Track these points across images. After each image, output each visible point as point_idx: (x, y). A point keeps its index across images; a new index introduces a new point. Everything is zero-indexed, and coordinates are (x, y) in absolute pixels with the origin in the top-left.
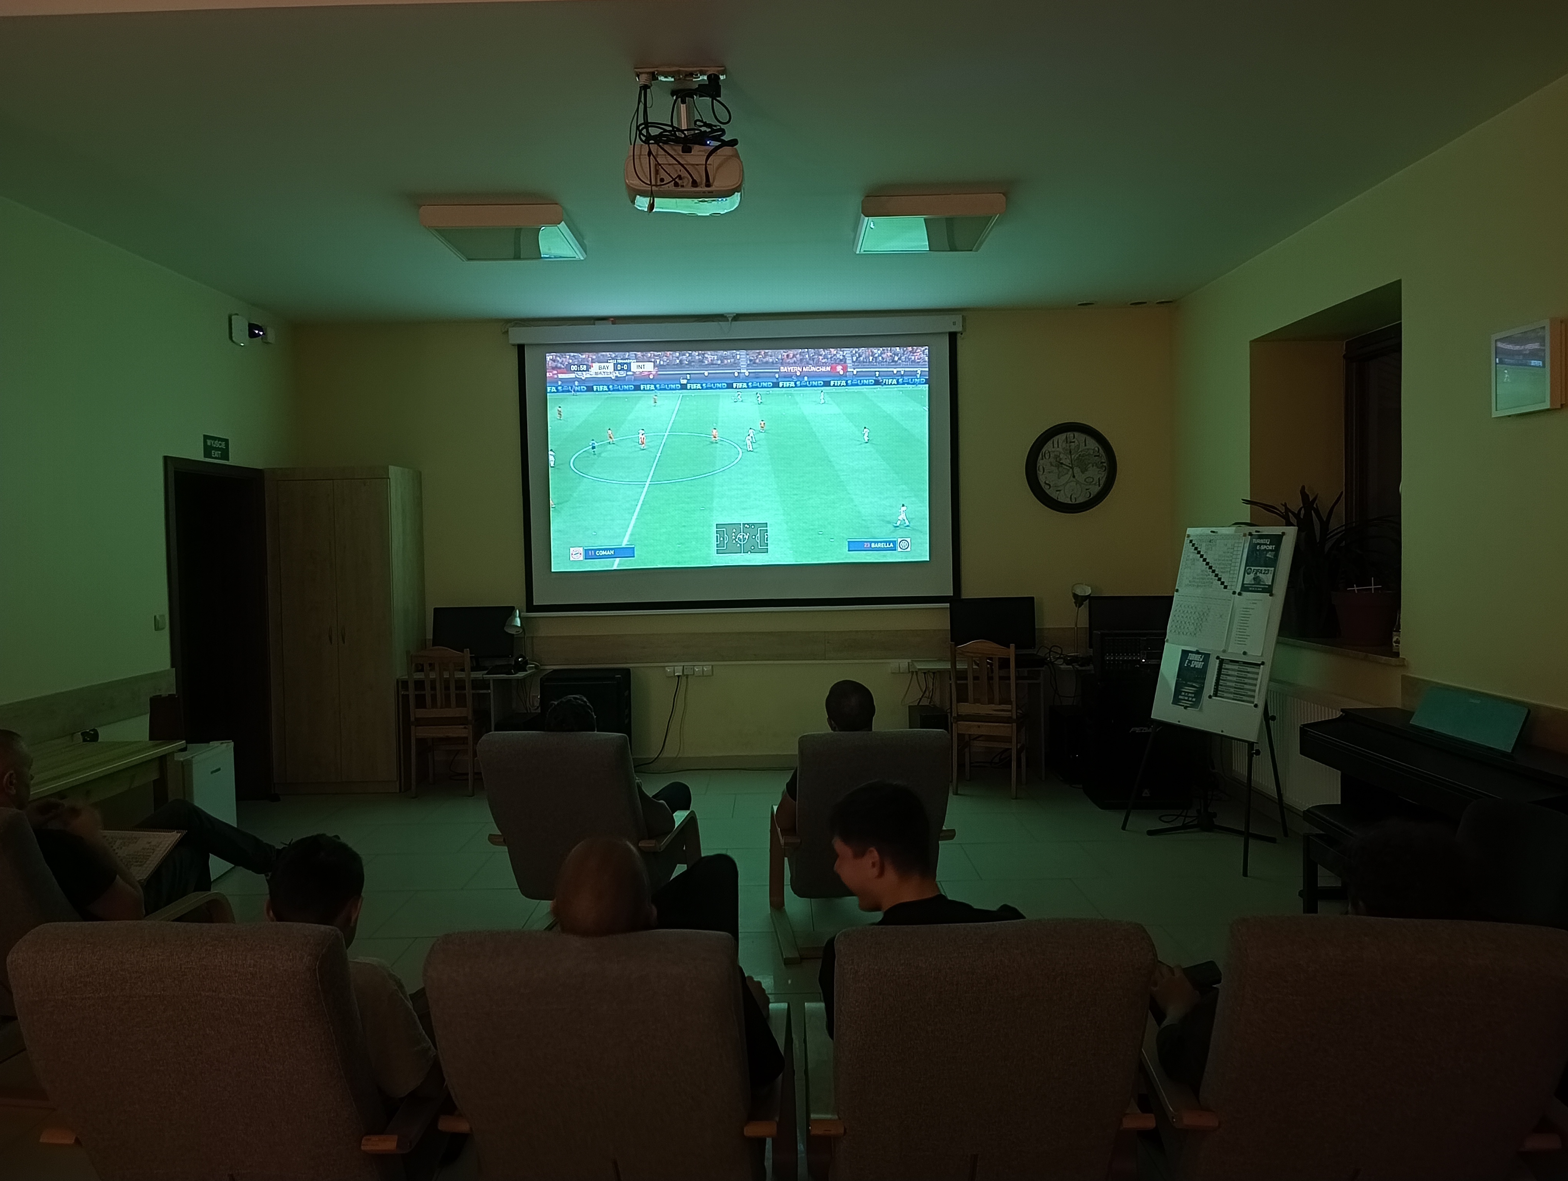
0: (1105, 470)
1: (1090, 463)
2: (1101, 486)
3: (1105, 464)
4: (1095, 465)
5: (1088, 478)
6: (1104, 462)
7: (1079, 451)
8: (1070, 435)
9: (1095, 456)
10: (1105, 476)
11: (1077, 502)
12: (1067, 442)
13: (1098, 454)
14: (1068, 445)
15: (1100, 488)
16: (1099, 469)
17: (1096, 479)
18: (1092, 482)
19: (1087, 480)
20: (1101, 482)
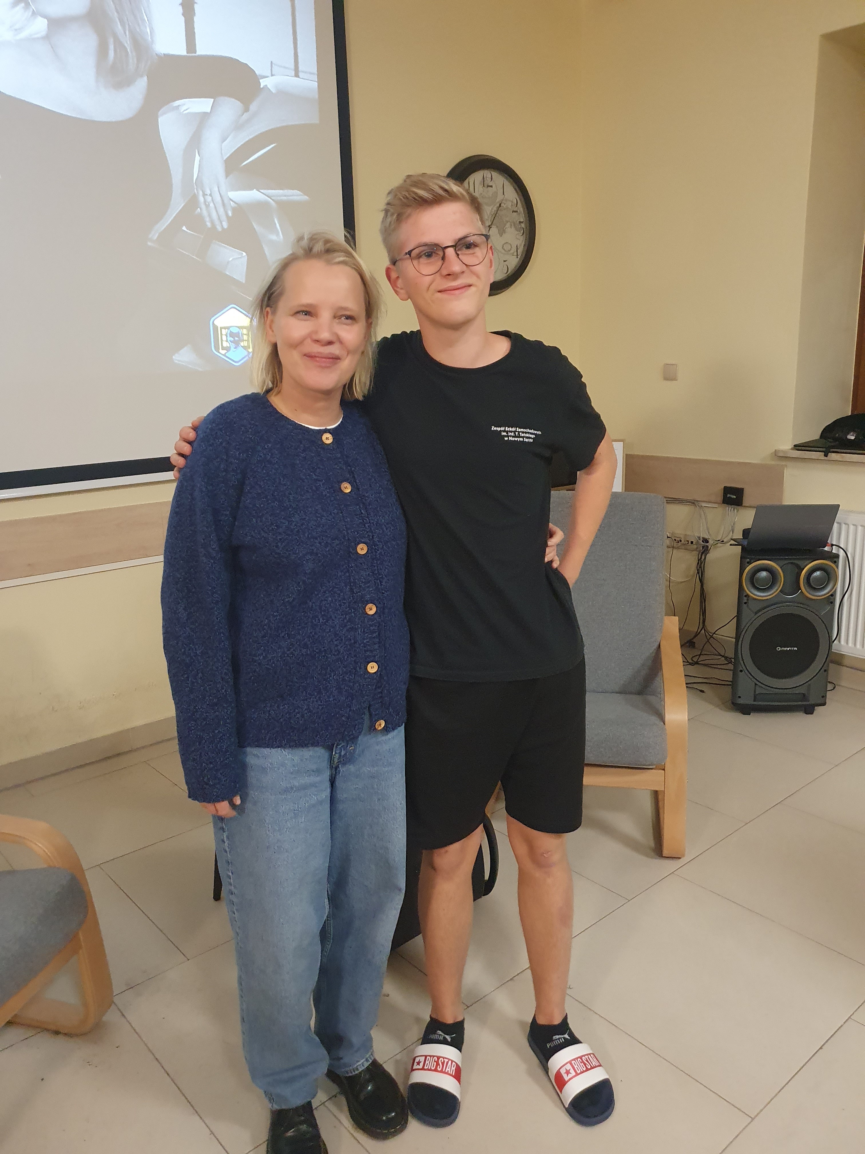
0: (523, 235)
1: (507, 222)
2: (519, 257)
3: (522, 225)
4: (513, 224)
5: (505, 244)
6: (522, 222)
7: (497, 201)
8: (487, 173)
9: (513, 211)
10: (523, 243)
12: (484, 186)
13: (516, 209)
14: (485, 188)
15: (518, 259)
16: (517, 233)
17: (514, 249)
18: (510, 251)
19: (505, 247)
20: (518, 251)
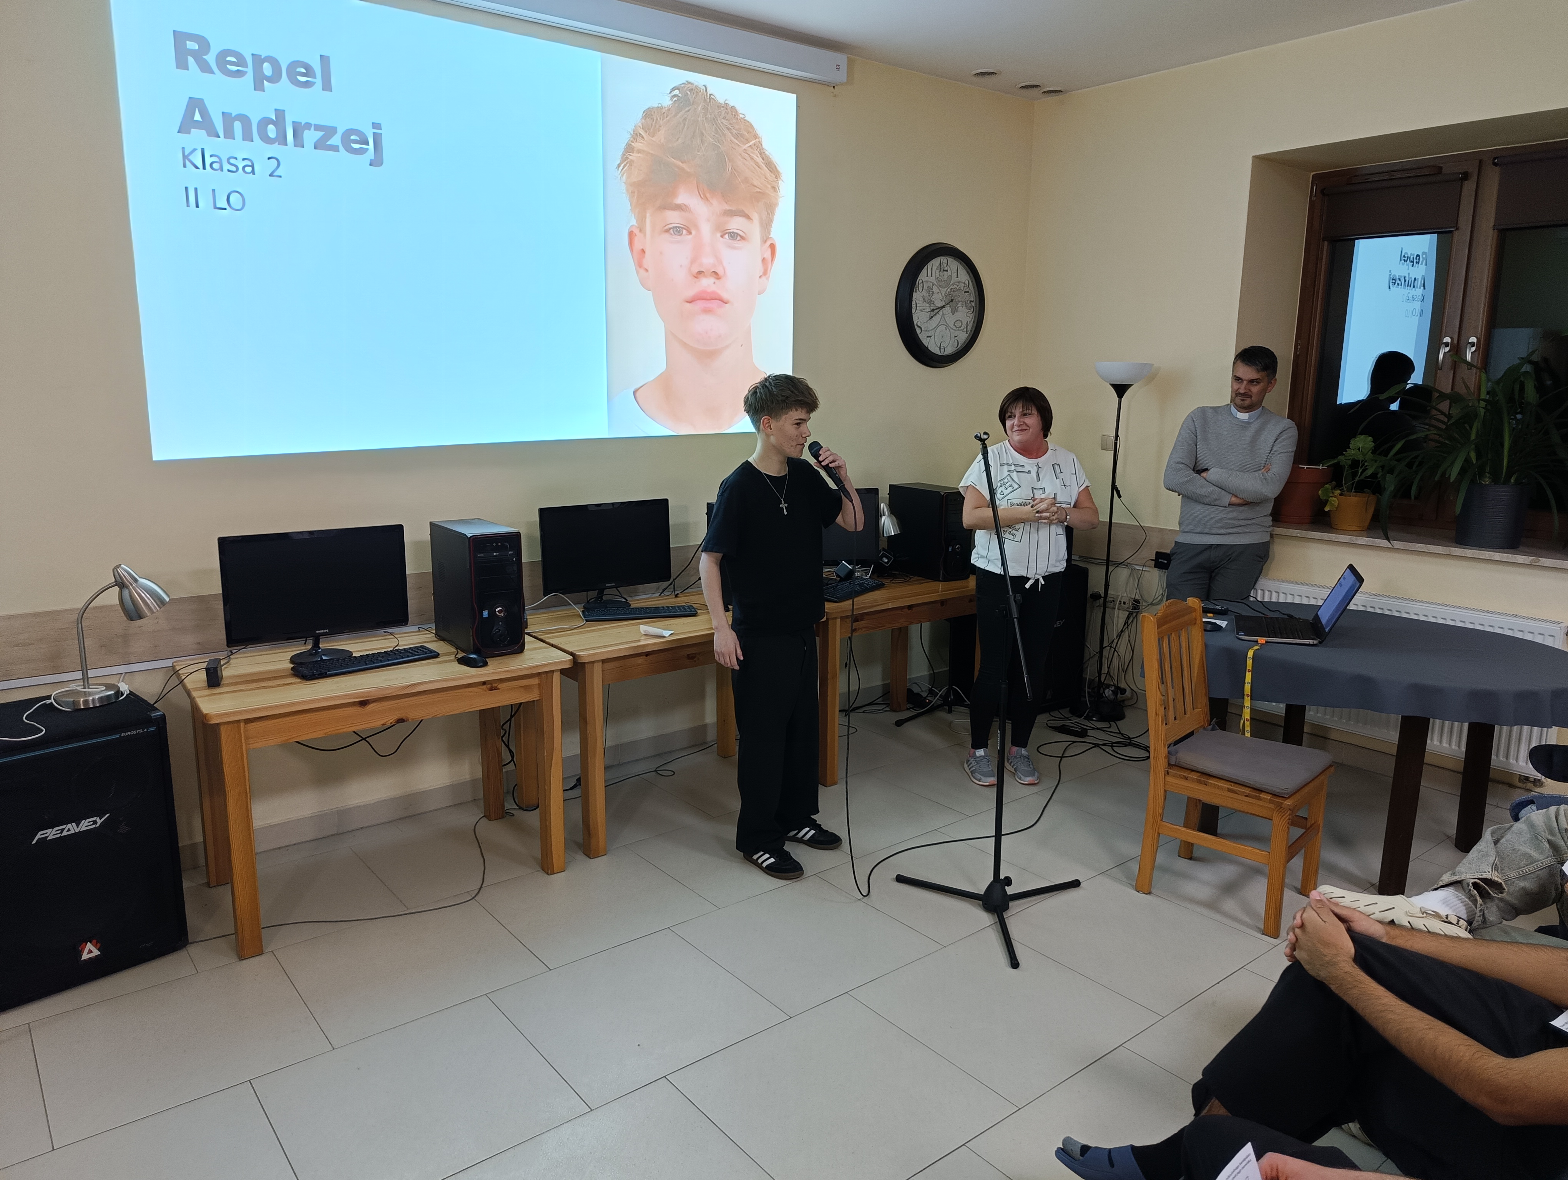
0: (973, 313)
1: (960, 301)
2: (968, 334)
3: (973, 304)
4: (964, 303)
5: (957, 321)
6: (973, 301)
7: (951, 284)
8: (943, 259)
9: (965, 292)
10: (973, 321)
11: (946, 353)
12: (940, 271)
13: (968, 290)
14: (941, 274)
16: (969, 311)
17: (964, 326)
18: (961, 328)
19: (956, 324)
20: (968, 328)
